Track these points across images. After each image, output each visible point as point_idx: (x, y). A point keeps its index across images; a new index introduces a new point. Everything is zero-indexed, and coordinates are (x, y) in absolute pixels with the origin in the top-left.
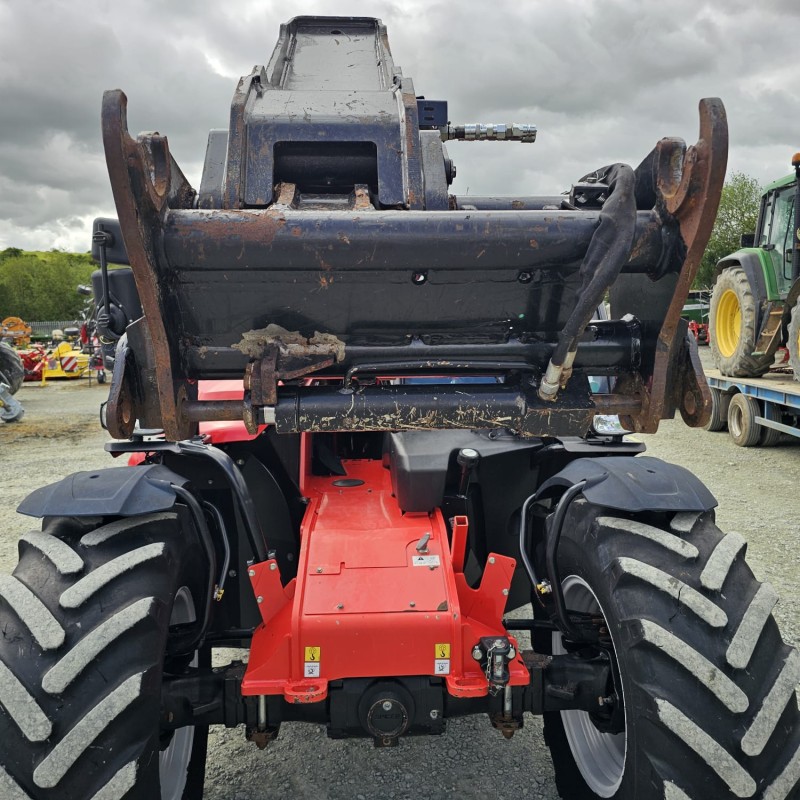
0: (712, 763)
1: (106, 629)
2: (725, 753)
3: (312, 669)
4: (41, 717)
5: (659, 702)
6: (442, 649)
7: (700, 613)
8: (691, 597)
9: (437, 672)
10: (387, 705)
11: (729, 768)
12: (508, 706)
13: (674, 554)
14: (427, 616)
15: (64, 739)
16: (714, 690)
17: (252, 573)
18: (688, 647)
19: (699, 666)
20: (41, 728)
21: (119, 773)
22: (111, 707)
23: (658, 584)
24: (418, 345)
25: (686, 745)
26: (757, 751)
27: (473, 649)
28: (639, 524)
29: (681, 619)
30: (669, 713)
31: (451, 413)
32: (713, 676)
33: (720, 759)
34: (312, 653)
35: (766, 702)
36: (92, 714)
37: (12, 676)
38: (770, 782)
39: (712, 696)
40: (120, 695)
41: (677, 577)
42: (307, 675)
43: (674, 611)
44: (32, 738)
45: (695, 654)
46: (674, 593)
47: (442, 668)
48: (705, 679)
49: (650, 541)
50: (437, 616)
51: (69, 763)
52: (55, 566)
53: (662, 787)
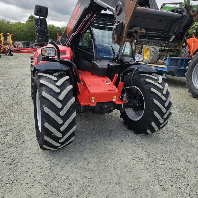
0: (161, 108)
1: (67, 89)
2: (163, 106)
3: (93, 101)
4: (60, 104)
5: (154, 100)
6: (115, 97)
7: (159, 87)
8: (158, 85)
9: (114, 101)
10: (106, 106)
11: (163, 108)
12: (122, 107)
13: (154, 79)
14: (112, 91)
15: (65, 107)
16: (162, 97)
17: (78, 85)
18: (158, 92)
19: (159, 94)
20: (60, 106)
21: (74, 113)
22: (71, 102)
23: (153, 83)
24: (154, 33)
25: (157, 105)
26: (167, 106)
27: (120, 97)
28: (148, 75)
29: (156, 88)
30: (155, 101)
31: (158, 43)
32: (161, 96)
33: (162, 107)
34: (93, 98)
35: (168, 99)
36: (69, 103)
37: (52, 97)
38: (168, 111)
39: (161, 98)
40: (72, 100)
41: (155, 82)
42: (92, 102)
43: (155, 87)
44: (59, 107)
45: (159, 92)
46: (155, 84)
47: (114, 100)
48: (160, 96)
49: (150, 77)
50: (114, 91)
51: (66, 111)
52: (51, 79)
53: (154, 112)
